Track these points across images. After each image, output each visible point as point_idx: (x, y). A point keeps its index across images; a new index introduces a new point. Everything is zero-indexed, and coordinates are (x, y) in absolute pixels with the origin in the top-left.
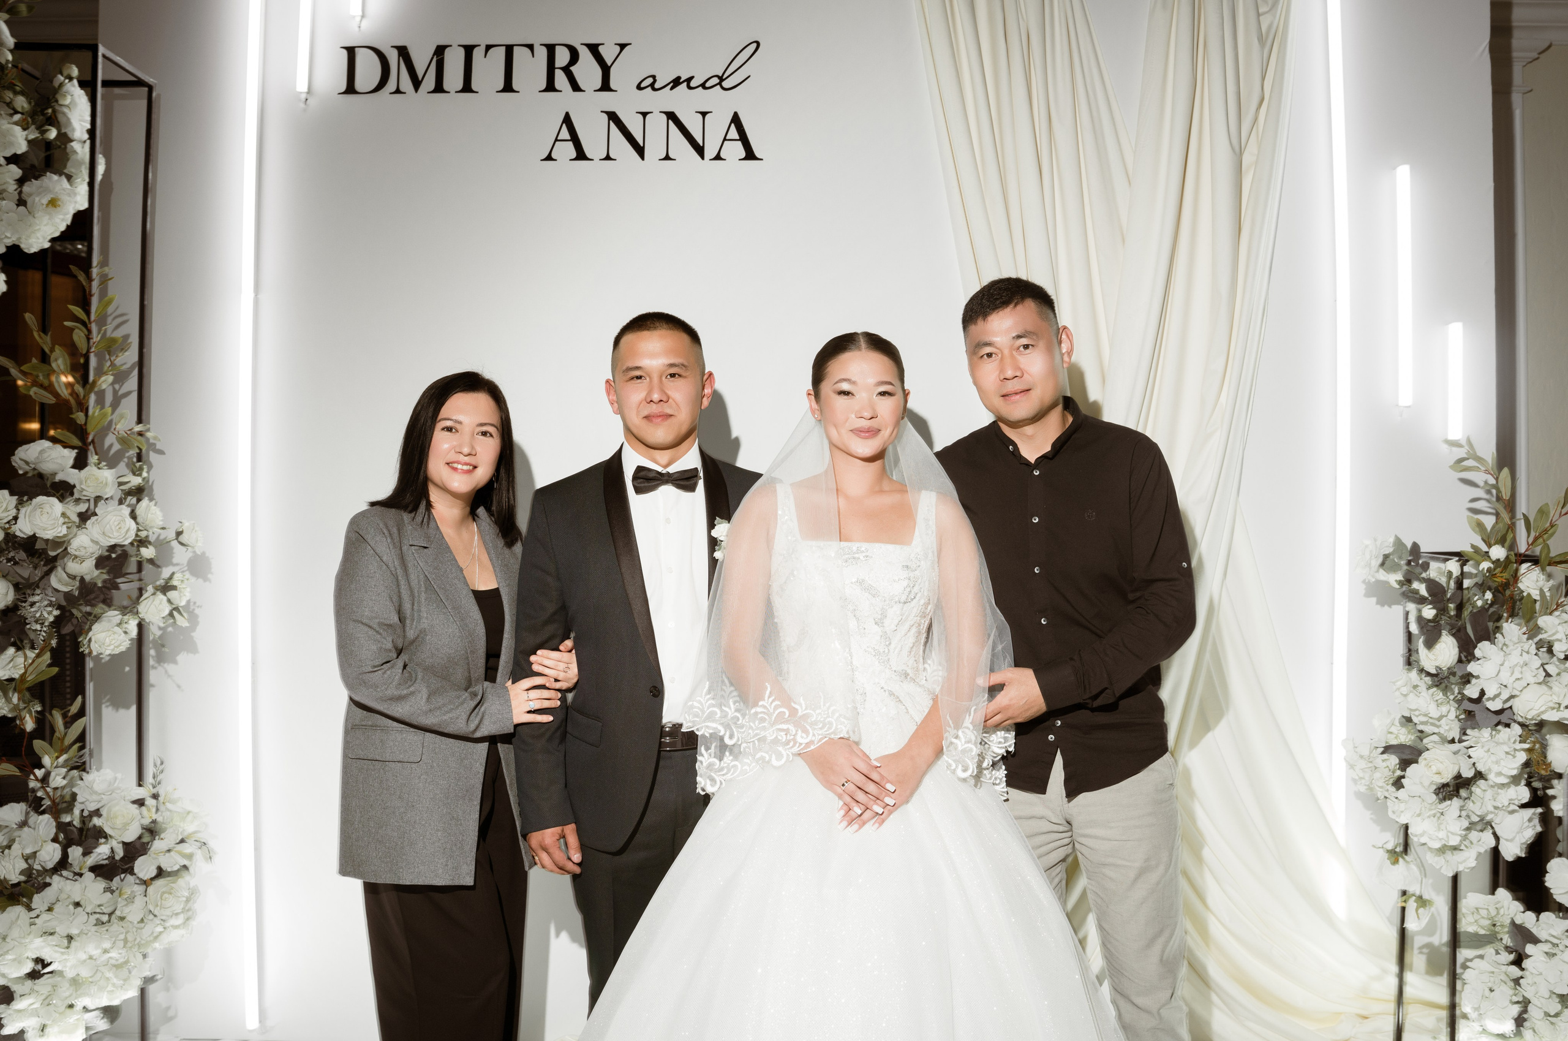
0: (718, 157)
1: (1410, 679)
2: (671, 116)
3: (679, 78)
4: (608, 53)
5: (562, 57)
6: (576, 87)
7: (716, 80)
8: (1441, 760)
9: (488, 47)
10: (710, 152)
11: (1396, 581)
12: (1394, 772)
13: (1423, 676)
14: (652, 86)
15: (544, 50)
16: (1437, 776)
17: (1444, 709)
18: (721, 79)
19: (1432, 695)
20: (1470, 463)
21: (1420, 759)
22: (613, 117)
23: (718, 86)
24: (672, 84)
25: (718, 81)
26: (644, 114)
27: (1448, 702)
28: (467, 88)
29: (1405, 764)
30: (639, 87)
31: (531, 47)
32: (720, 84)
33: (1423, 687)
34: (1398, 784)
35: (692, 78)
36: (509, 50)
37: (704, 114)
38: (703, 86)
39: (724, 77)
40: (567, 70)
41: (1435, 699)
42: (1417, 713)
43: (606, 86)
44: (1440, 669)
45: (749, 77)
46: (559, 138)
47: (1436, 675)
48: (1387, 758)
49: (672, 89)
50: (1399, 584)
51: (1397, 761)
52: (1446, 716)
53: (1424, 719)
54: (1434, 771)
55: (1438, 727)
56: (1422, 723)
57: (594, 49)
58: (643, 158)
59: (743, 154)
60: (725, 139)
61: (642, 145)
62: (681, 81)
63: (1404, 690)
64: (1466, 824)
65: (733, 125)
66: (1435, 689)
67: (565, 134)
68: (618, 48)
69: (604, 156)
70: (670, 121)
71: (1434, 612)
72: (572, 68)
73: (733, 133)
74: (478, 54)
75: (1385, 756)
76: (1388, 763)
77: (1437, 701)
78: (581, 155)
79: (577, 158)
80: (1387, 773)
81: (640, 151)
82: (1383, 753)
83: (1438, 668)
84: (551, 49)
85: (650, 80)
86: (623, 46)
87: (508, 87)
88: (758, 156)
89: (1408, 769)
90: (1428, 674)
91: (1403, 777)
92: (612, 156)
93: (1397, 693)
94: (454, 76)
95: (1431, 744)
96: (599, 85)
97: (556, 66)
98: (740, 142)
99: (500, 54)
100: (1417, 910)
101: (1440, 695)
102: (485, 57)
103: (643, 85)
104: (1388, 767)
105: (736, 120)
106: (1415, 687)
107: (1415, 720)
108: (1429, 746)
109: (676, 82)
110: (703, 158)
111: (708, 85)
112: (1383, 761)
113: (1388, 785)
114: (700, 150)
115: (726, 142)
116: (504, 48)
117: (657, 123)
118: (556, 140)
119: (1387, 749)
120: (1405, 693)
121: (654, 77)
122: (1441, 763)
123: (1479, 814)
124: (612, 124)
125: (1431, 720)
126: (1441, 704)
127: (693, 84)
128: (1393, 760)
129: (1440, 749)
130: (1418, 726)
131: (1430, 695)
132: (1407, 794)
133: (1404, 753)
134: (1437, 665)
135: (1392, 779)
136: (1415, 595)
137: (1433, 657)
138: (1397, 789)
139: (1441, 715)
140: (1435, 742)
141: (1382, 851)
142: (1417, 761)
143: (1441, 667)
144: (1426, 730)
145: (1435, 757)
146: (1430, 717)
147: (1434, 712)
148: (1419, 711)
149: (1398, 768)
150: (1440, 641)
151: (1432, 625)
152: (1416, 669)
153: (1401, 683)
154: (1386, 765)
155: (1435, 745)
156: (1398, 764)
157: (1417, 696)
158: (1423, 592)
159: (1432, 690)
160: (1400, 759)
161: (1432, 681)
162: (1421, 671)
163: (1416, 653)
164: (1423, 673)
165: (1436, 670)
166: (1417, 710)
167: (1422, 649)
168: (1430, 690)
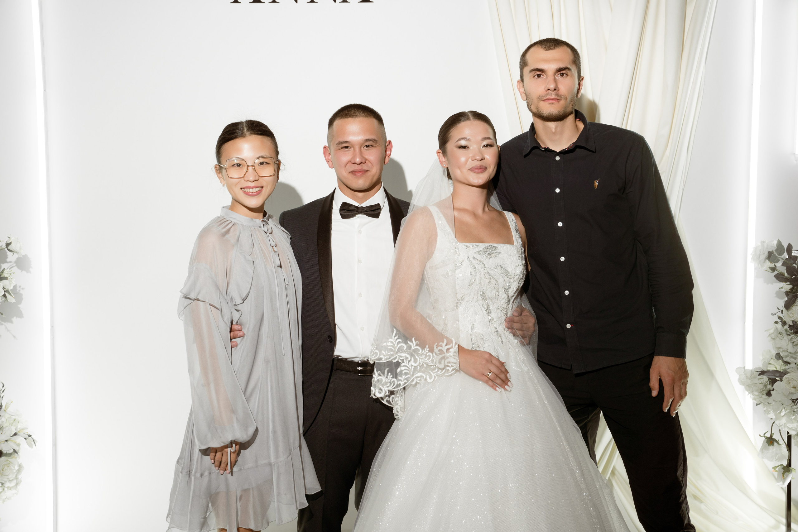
1: (777, 329)
8: (795, 379)
11: (770, 268)
12: (766, 388)
13: (786, 327)
16: (794, 389)
19: (791, 339)
21: (784, 379)
29: (773, 382)
33: (784, 334)
34: (769, 394)
41: (793, 341)
42: (781, 350)
44: (795, 322)
47: (793, 326)
48: (762, 378)
50: (771, 270)
51: (767, 379)
53: (786, 354)
54: (792, 386)
55: (795, 359)
56: (787, 356)
63: (773, 336)
66: (793, 335)
71: (791, 286)
75: (760, 377)
76: (762, 380)
77: (793, 342)
80: (761, 386)
82: (759, 375)
89: (775, 385)
90: (790, 326)
91: (773, 390)
93: (769, 338)
95: (790, 369)
100: (783, 473)
104: (762, 383)
107: (781, 354)
108: (789, 371)
112: (759, 379)
113: (763, 395)
119: (763, 373)
120: (773, 337)
122: (795, 380)
125: (790, 354)
128: (765, 378)
129: (796, 373)
130: (784, 358)
131: (790, 339)
132: (774, 401)
133: (775, 376)
134: (793, 320)
135: (766, 391)
136: (782, 276)
137: (791, 315)
138: (769, 397)
139: (796, 351)
140: (793, 368)
141: (764, 439)
142: (781, 381)
143: (796, 321)
144: (789, 361)
145: (792, 377)
146: (789, 352)
147: (791, 349)
148: (782, 349)
149: (768, 384)
150: (795, 305)
151: (791, 295)
152: (780, 322)
153: (772, 331)
154: (761, 383)
155: (792, 370)
156: (769, 382)
157: (782, 339)
158: (786, 275)
159: (792, 336)
160: (769, 379)
161: (791, 330)
162: (784, 323)
163: (782, 313)
164: (786, 325)
165: (793, 323)
166: (780, 348)
167: (784, 310)
168: (790, 335)
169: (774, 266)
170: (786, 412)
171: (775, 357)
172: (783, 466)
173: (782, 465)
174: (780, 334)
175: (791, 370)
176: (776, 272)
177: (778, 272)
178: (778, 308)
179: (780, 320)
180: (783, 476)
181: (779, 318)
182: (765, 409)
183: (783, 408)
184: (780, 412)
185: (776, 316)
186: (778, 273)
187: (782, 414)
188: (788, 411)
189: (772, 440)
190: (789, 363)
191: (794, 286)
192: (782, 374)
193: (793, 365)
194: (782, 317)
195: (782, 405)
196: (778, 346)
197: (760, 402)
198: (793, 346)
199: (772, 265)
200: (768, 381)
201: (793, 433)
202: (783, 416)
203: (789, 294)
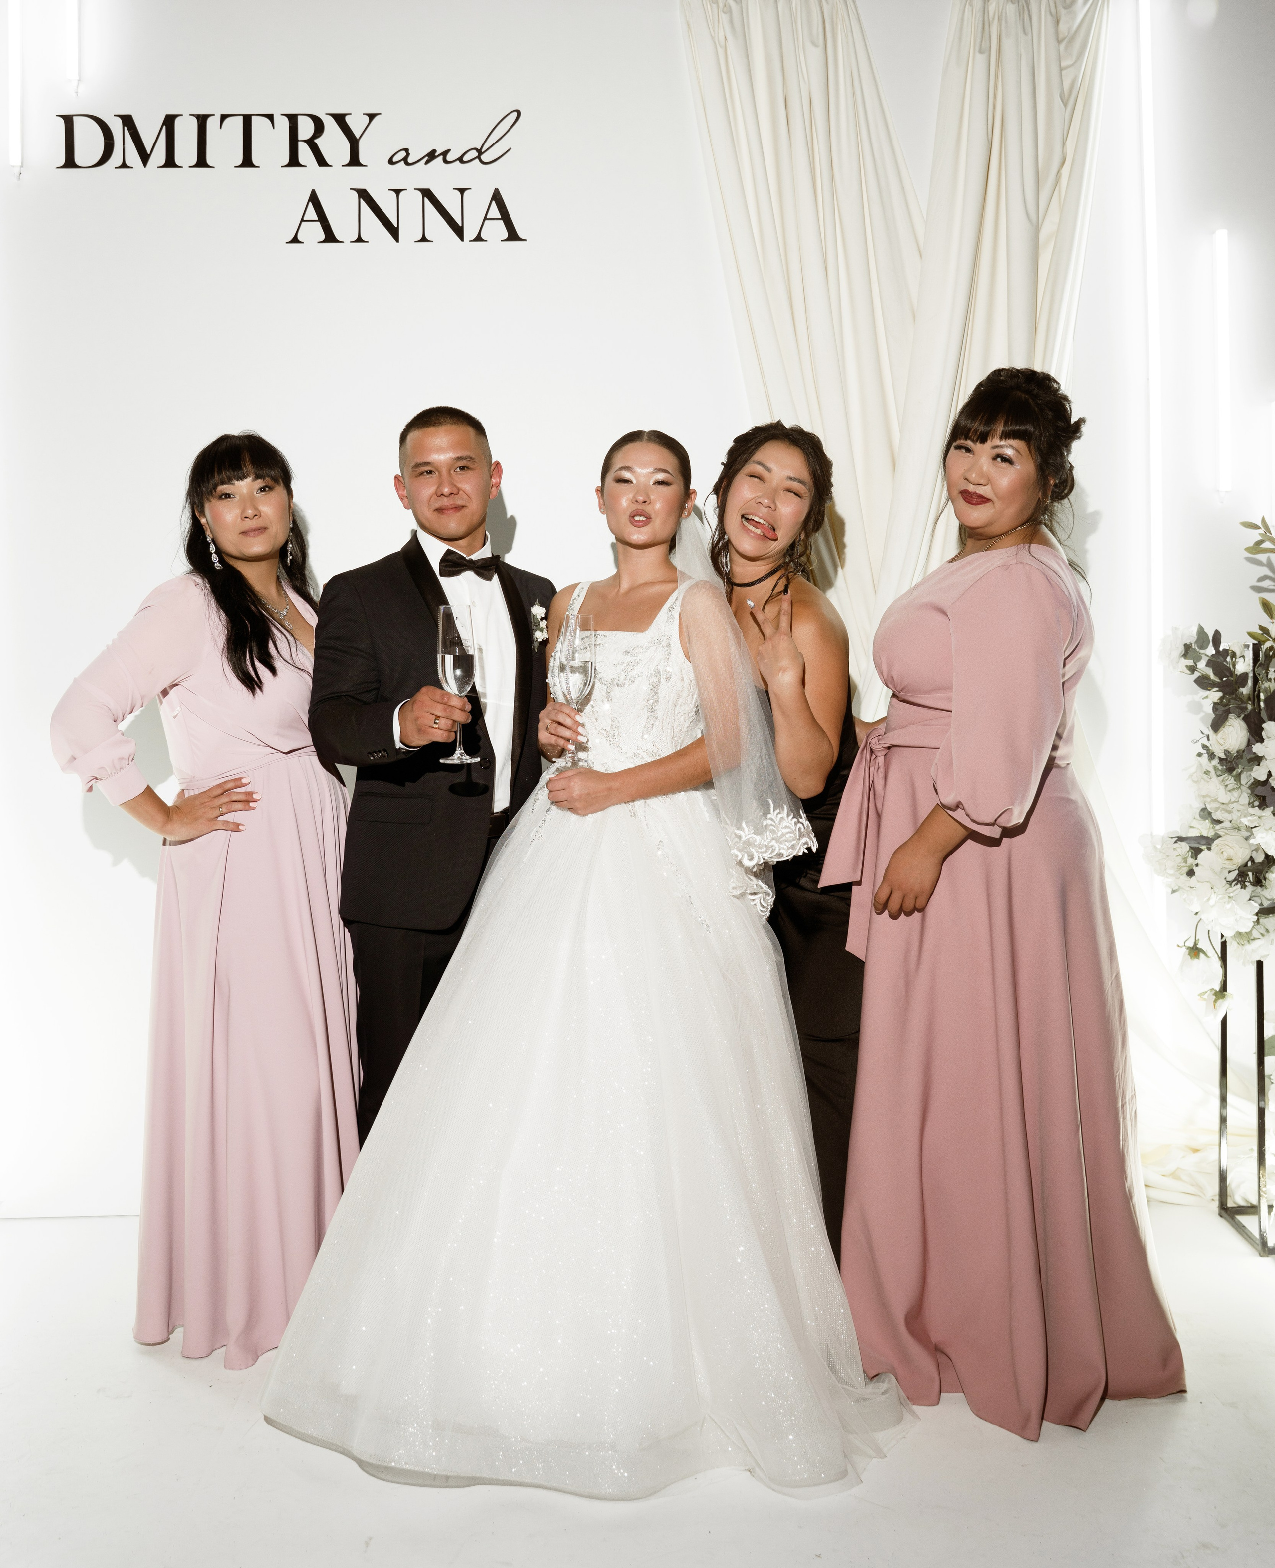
0: (478, 238)
1: (1201, 765)
2: (427, 194)
3: (434, 151)
4: (356, 124)
5: (306, 129)
6: (322, 162)
7: (474, 154)
8: (1230, 845)
9: (223, 117)
10: (470, 232)
11: (1187, 666)
12: (1186, 862)
13: (1215, 762)
14: (405, 160)
15: (286, 120)
16: (1229, 862)
17: (1236, 794)
18: (480, 152)
19: (1223, 780)
20: (1267, 545)
21: (1213, 846)
22: (363, 194)
23: (477, 160)
24: (427, 158)
25: (476, 154)
26: (398, 192)
27: (1240, 787)
28: (202, 162)
29: (1196, 852)
30: (391, 162)
31: (271, 117)
32: (479, 157)
33: (1212, 773)
34: (1191, 873)
35: (448, 151)
36: (247, 120)
37: (462, 191)
38: (460, 160)
39: (483, 151)
40: (311, 143)
41: (1225, 784)
43: (354, 161)
44: (1228, 752)
45: (510, 149)
46: (305, 219)
47: (1226, 760)
48: (1179, 846)
49: (427, 163)
50: (1189, 670)
51: (1188, 848)
52: (1238, 801)
53: (1216, 805)
54: (1227, 856)
55: (1230, 812)
56: (1217, 809)
57: (340, 119)
58: (396, 238)
59: (505, 235)
60: (485, 218)
61: (396, 226)
62: (436, 155)
63: (1195, 777)
64: (1256, 907)
65: (493, 202)
66: (1226, 775)
67: (312, 214)
68: (367, 118)
69: (356, 237)
70: (425, 199)
71: (1220, 694)
72: (316, 141)
73: (495, 212)
74: (212, 124)
75: (1176, 845)
76: (1179, 850)
77: (1226, 786)
78: (330, 237)
79: (326, 240)
80: (1179, 859)
81: (394, 232)
82: (1176, 842)
83: (1227, 752)
84: (293, 119)
85: (403, 154)
86: (372, 116)
87: (247, 162)
88: (521, 235)
89: (1200, 856)
90: (1221, 759)
91: (1197, 865)
92: (363, 237)
94: (186, 150)
95: (1222, 830)
96: (347, 160)
97: (299, 139)
98: (501, 222)
99: (237, 124)
100: (1215, 1001)
101: (1230, 781)
102: (220, 128)
103: (395, 160)
104: (1180, 855)
105: (497, 197)
106: (1207, 773)
107: (1208, 808)
108: (1220, 833)
109: (431, 156)
110: (461, 237)
111: (465, 159)
112: (1175, 849)
113: (1182, 875)
114: (459, 231)
115: (486, 221)
116: (242, 117)
117: (412, 201)
118: (302, 220)
119: (1181, 839)
120: (1196, 779)
121: (407, 150)
122: (1232, 849)
123: (1269, 897)
124: (363, 202)
125: (1222, 806)
126: (1233, 789)
127: (449, 158)
128: (1184, 847)
129: (1231, 835)
130: (1212, 814)
131: (1221, 781)
132: (1198, 882)
133: (1199, 843)
134: (1225, 749)
135: (1186, 868)
136: (1206, 681)
137: (1221, 742)
138: (1190, 878)
139: (1230, 800)
140: (1226, 828)
141: (1184, 949)
142: (1209, 849)
143: (1230, 750)
144: (1221, 818)
145: (1226, 842)
146: (1220, 803)
147: (1224, 796)
148: (1210, 797)
149: (1190, 856)
150: (1228, 724)
151: (1221, 708)
152: (1206, 755)
153: (1193, 770)
154: (1178, 854)
155: (1227, 832)
156: (1190, 852)
157: (1208, 782)
158: (1212, 677)
159: (1223, 776)
160: (1191, 847)
161: (1222, 766)
162: (1212, 756)
163: (1208, 740)
164: (1214, 758)
165: (1225, 754)
166: (1208, 796)
167: (1211, 733)
168: (1221, 776)
169: (1193, 664)
170: (1218, 898)
171: (1200, 815)
172: (1214, 991)
173: (1213, 989)
174: (1207, 774)
175: (1224, 832)
176: (1197, 674)
177: (1200, 674)
178: (1202, 732)
179: (1205, 752)
180: (1214, 1006)
181: (1204, 747)
182: (1185, 896)
183: (1213, 894)
184: (1209, 900)
185: (1199, 745)
186: (1200, 676)
187: (1212, 902)
188: (1220, 896)
189: (1197, 951)
190: (1219, 822)
191: (1225, 693)
192: (1208, 841)
193: (1226, 824)
194: (1208, 745)
195: (1212, 888)
196: (1204, 793)
197: (1177, 888)
198: (1226, 792)
199: (1190, 662)
200: (1188, 851)
201: (1228, 935)
202: (1212, 907)
203: (1216, 706)
